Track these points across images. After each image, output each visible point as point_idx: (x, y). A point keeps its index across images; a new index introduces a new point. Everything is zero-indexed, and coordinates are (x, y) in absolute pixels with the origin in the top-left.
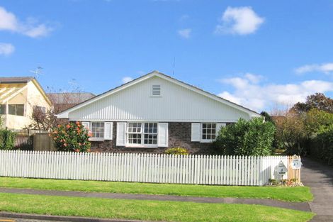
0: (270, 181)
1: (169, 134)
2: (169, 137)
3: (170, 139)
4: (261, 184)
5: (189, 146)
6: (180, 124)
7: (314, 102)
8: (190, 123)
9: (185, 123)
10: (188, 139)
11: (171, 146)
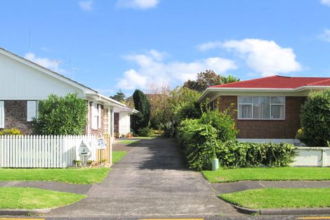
0: (75, 162)
1: (5, 113)
2: (5, 116)
3: (6, 120)
4: (65, 166)
5: (25, 126)
6: (16, 102)
7: (204, 80)
8: (26, 101)
9: (21, 101)
10: (24, 119)
11: (7, 127)
